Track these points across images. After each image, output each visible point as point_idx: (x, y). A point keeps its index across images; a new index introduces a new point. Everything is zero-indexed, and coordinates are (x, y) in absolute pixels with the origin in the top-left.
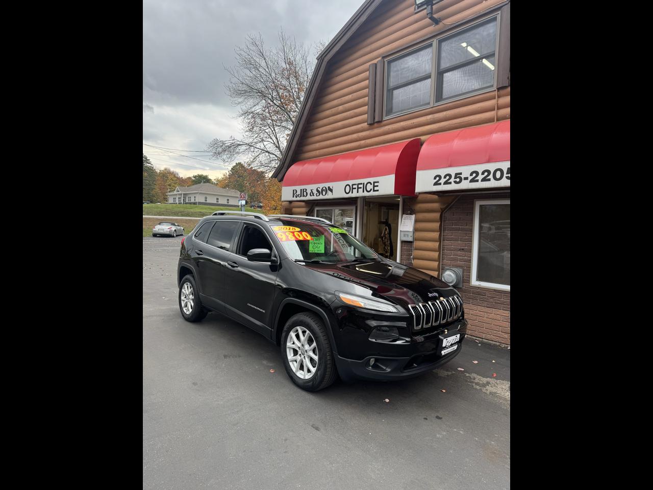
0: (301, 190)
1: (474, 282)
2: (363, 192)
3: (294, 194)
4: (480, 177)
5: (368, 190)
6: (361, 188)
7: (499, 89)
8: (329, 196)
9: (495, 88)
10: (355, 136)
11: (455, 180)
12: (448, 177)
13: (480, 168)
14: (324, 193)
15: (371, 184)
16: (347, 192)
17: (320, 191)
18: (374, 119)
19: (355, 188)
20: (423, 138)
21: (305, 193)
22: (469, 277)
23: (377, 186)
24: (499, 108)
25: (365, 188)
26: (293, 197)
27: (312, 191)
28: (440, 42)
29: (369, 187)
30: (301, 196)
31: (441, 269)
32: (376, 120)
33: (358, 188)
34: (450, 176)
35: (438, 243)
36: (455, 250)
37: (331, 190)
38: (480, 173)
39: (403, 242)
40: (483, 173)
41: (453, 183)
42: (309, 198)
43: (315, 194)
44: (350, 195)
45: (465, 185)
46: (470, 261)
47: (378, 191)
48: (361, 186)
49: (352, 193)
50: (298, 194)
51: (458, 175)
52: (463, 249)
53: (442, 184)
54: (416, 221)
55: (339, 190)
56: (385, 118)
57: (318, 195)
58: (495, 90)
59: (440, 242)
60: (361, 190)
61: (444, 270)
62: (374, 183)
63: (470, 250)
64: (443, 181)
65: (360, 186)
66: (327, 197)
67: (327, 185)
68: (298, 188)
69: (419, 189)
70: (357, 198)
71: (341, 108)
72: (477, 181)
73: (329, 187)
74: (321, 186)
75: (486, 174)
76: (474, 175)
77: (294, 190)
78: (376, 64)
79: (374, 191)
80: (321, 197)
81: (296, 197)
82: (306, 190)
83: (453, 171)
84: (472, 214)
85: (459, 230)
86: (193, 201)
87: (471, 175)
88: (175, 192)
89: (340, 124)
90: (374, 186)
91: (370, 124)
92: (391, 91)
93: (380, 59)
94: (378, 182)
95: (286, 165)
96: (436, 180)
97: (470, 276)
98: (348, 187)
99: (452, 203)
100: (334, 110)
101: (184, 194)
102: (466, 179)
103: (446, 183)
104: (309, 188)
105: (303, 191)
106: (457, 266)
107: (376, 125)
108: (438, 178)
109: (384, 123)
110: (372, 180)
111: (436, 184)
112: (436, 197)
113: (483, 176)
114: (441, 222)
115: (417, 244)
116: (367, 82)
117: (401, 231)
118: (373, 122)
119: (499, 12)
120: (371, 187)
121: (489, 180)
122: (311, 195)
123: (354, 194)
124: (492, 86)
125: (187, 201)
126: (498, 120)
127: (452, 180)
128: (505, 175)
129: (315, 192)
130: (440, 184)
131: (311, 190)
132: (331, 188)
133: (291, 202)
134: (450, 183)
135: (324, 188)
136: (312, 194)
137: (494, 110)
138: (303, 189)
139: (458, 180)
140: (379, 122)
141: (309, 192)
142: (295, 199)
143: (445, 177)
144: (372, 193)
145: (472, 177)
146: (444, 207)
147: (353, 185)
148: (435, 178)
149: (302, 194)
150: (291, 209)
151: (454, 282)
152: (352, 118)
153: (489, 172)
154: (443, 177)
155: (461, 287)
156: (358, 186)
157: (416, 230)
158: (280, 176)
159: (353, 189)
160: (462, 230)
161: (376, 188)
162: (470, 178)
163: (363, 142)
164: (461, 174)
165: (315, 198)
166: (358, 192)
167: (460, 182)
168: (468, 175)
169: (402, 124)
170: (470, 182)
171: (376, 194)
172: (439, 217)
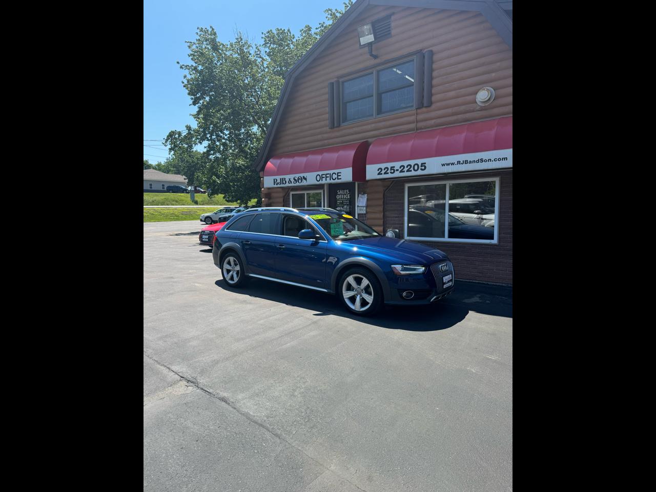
0: (281, 179)
1: (406, 237)
2: (330, 180)
3: (274, 182)
4: (406, 169)
5: (334, 178)
7: (416, 109)
8: (304, 183)
9: (414, 108)
10: (319, 137)
12: (386, 170)
13: (405, 163)
14: (300, 181)
15: (336, 174)
16: (318, 179)
17: (297, 179)
18: (334, 124)
19: (324, 177)
20: (370, 140)
21: (284, 182)
22: (403, 234)
23: (340, 176)
24: (417, 122)
25: (331, 177)
26: (274, 184)
27: (290, 179)
28: (378, 72)
29: (334, 176)
30: (281, 184)
31: (385, 232)
32: (336, 125)
33: (326, 177)
34: (387, 168)
36: (394, 217)
37: (306, 179)
38: (406, 167)
39: (359, 214)
40: (407, 167)
42: (287, 185)
43: (292, 182)
44: (321, 182)
45: (397, 174)
46: (403, 224)
47: (341, 179)
48: (329, 175)
49: (322, 180)
50: (278, 182)
51: (392, 168)
52: (398, 217)
54: (368, 200)
55: (311, 178)
56: (342, 124)
57: (295, 182)
59: (384, 213)
60: (328, 179)
61: (387, 231)
62: (338, 173)
63: (403, 217)
64: (383, 172)
65: (327, 176)
66: (302, 184)
67: (302, 175)
68: (278, 178)
69: (369, 177)
70: (324, 184)
72: (404, 172)
73: (304, 177)
74: (297, 176)
75: (409, 167)
76: (402, 168)
77: (274, 180)
78: (333, 83)
79: (338, 179)
80: (298, 184)
81: (277, 185)
82: (285, 179)
83: (389, 165)
84: (403, 192)
85: (395, 203)
87: (400, 168)
89: (307, 127)
90: (338, 176)
91: (331, 128)
92: (345, 104)
93: (336, 79)
94: (340, 173)
96: (378, 172)
98: (318, 177)
99: (390, 186)
102: (397, 170)
103: (385, 173)
104: (287, 177)
105: (283, 181)
106: (394, 228)
107: (335, 129)
108: (380, 170)
109: (341, 128)
110: (336, 171)
111: (379, 174)
112: (380, 183)
113: (408, 168)
114: (384, 199)
115: (368, 216)
116: (327, 96)
117: (358, 206)
118: (333, 127)
119: (415, 57)
120: (336, 176)
121: (411, 171)
123: (324, 181)
124: (412, 106)
126: (417, 130)
127: (389, 171)
128: (420, 168)
129: (292, 180)
130: (382, 174)
132: (305, 177)
134: (388, 173)
135: (300, 177)
136: (290, 182)
137: (414, 122)
138: (283, 179)
139: (392, 171)
140: (338, 127)
141: (287, 180)
142: (276, 186)
143: (384, 169)
144: (337, 181)
146: (386, 189)
147: (322, 175)
148: (378, 170)
152: (317, 122)
153: (410, 166)
157: (367, 206)
159: (322, 178)
160: (398, 203)
161: (339, 177)
162: (400, 170)
163: (326, 141)
164: (394, 167)
165: (293, 185)
166: (326, 180)
167: (394, 172)
168: (398, 168)
169: (355, 129)
170: (400, 172)
171: (339, 181)
172: (382, 197)
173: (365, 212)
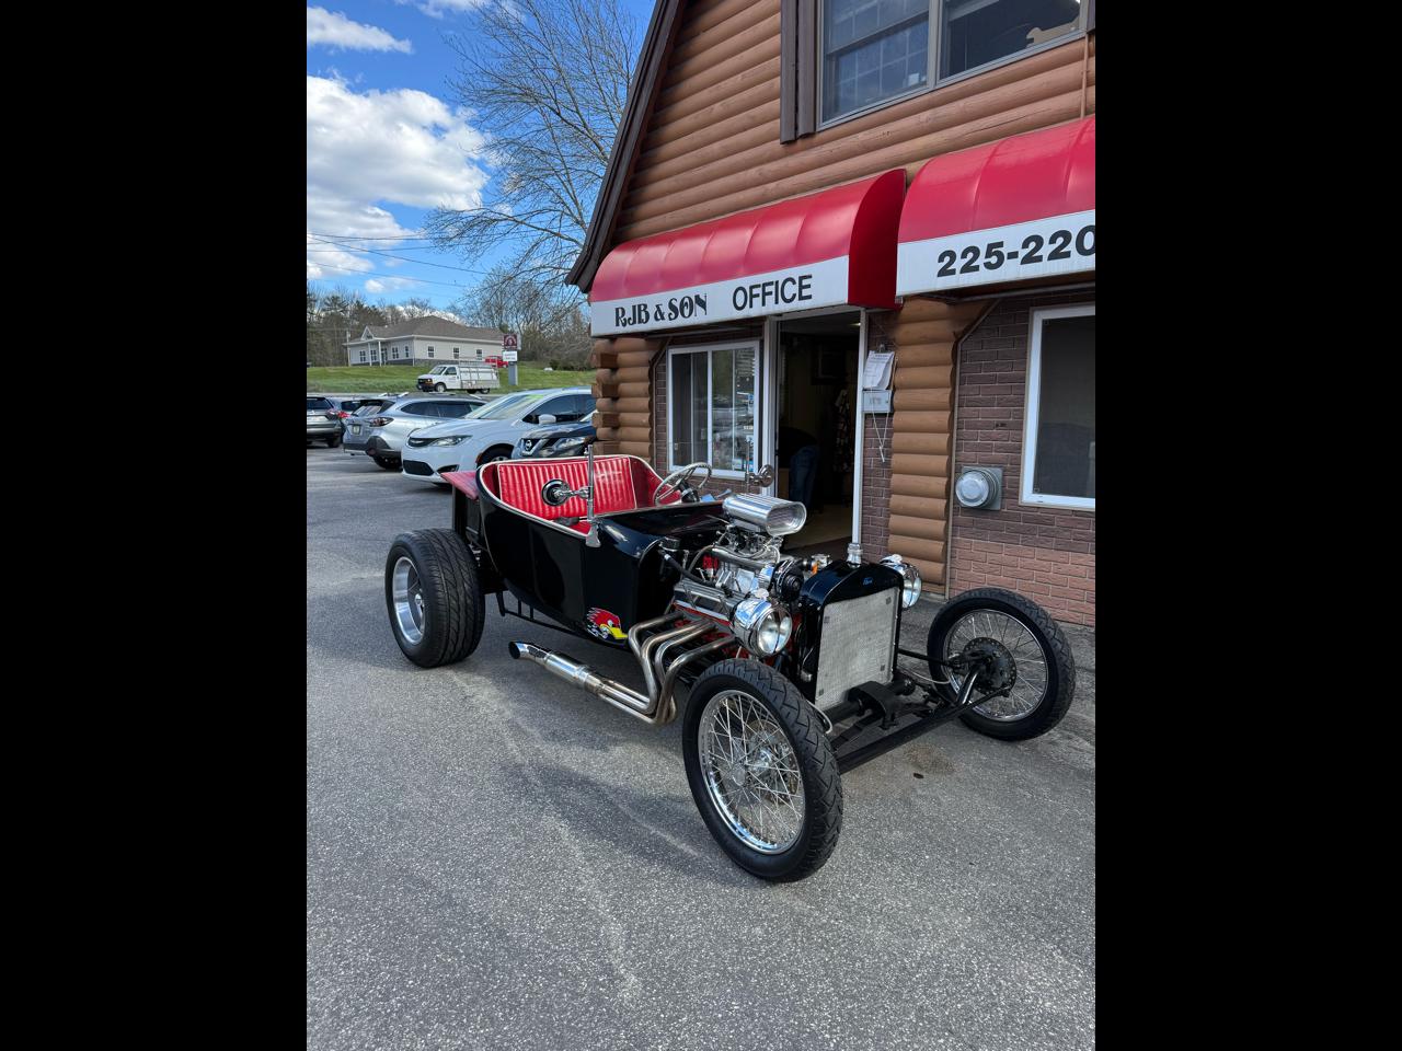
0: (634, 307)
1: (1028, 496)
2: (777, 303)
3: (618, 318)
4: (1046, 250)
5: (788, 297)
6: (770, 293)
7: (1091, 35)
8: (699, 317)
9: (1082, 32)
10: (753, 173)
11: (988, 260)
12: (970, 255)
13: (1046, 227)
14: (687, 312)
15: (794, 283)
16: (740, 304)
17: (677, 304)
18: (796, 128)
19: (757, 295)
20: (912, 168)
21: (643, 314)
22: (1017, 485)
23: (809, 286)
24: (1088, 84)
25: (780, 294)
26: (617, 325)
27: (660, 308)
29: (791, 290)
30: (634, 322)
31: (952, 474)
32: (801, 132)
33: (765, 294)
34: (975, 251)
35: (947, 414)
36: (988, 426)
37: (702, 304)
38: (1046, 240)
39: (867, 416)
40: (1053, 240)
41: (982, 267)
42: (652, 325)
43: (666, 316)
44: (748, 312)
45: (1011, 271)
46: (1019, 449)
47: (809, 297)
48: (772, 288)
49: (751, 306)
50: (626, 317)
51: (993, 249)
52: (1003, 425)
53: (958, 271)
54: (896, 367)
55: (720, 302)
56: (822, 126)
57: (673, 316)
58: (1084, 38)
59: (953, 411)
60: (770, 299)
61: (959, 472)
62: (801, 278)
63: (1019, 426)
64: (959, 264)
65: (768, 289)
66: (693, 320)
67: (692, 292)
68: (628, 303)
69: (904, 286)
70: (761, 319)
71: (717, 108)
72: (1040, 259)
73: (697, 297)
74: (679, 294)
75: (1060, 240)
76: (1032, 245)
77: (617, 310)
79: (801, 298)
80: (680, 322)
81: (624, 325)
82: (646, 306)
83: (981, 238)
84: (1024, 342)
85: (994, 380)
86: (402, 356)
87: (1025, 245)
88: (363, 339)
89: (716, 146)
90: (801, 287)
91: (787, 143)
92: (834, 58)
94: (810, 277)
95: (597, 251)
96: (943, 264)
97: (1018, 483)
98: (740, 293)
99: (978, 319)
100: (701, 116)
101: (383, 343)
102: (1013, 255)
103: (966, 269)
104: (652, 300)
105: (639, 310)
106: (988, 463)
107: (799, 143)
108: (947, 259)
109: (818, 137)
110: (795, 272)
111: (943, 273)
112: (942, 307)
113: (1054, 246)
114: (955, 364)
115: (898, 418)
116: (777, 39)
117: (864, 389)
118: (793, 137)
120: (795, 289)
121: (1067, 255)
122: (656, 319)
123: (756, 310)
124: (1074, 28)
125: (391, 358)
126: (1086, 113)
127: (981, 261)
129: (666, 310)
130: (953, 272)
131: (657, 306)
132: (702, 297)
133: (612, 338)
134: (976, 268)
135: (687, 300)
136: (659, 315)
137: (1076, 87)
138: (639, 306)
139: (994, 260)
140: (807, 136)
141: (652, 310)
142: (621, 330)
143: (964, 255)
144: (797, 305)
145: (1027, 251)
146: (962, 328)
147: (752, 288)
148: (941, 259)
149: (637, 319)
150: (616, 356)
151: (984, 499)
152: (745, 130)
153: (1066, 235)
154: (959, 255)
155: (998, 508)
156: (764, 290)
157: (894, 387)
158: (585, 278)
159: (752, 296)
160: (1002, 379)
161: (805, 292)
162: (1023, 253)
163: (772, 186)
164: (1000, 244)
165: (666, 324)
166: (764, 304)
167: (999, 264)
168: (1017, 247)
169: (862, 136)
170: (1022, 263)
171: (806, 304)
172: (949, 354)
173: (886, 409)
